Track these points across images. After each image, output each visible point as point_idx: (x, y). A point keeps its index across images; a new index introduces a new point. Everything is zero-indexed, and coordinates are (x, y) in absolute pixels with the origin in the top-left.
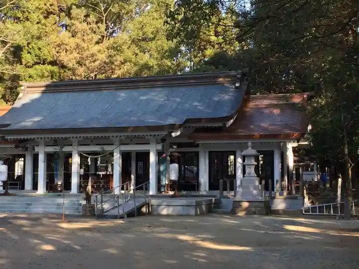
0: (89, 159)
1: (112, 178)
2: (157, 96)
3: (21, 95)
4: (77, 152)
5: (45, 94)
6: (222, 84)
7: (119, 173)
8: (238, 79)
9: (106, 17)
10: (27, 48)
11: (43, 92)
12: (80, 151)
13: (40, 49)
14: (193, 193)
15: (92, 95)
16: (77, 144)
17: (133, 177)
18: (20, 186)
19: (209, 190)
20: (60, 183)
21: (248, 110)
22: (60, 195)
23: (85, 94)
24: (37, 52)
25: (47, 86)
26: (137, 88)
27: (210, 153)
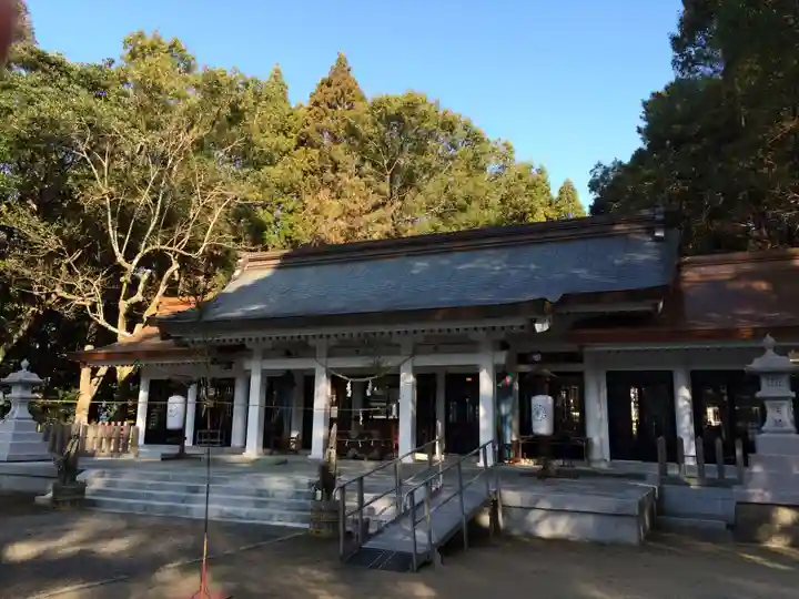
0: (349, 385)
1: (397, 427)
2: (490, 264)
3: (237, 273)
4: (324, 369)
5: (281, 271)
6: (624, 235)
7: (410, 415)
8: (659, 222)
9: (391, 175)
10: (273, 227)
11: (279, 267)
12: (332, 369)
13: (291, 227)
14: (580, 466)
15: (361, 268)
16: (324, 354)
17: (440, 425)
18: (221, 437)
19: (611, 458)
20: (294, 434)
21: (687, 285)
22: (285, 462)
23: (349, 268)
24: (289, 232)
25: (285, 257)
26: (449, 251)
27: (609, 374)
